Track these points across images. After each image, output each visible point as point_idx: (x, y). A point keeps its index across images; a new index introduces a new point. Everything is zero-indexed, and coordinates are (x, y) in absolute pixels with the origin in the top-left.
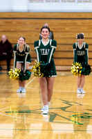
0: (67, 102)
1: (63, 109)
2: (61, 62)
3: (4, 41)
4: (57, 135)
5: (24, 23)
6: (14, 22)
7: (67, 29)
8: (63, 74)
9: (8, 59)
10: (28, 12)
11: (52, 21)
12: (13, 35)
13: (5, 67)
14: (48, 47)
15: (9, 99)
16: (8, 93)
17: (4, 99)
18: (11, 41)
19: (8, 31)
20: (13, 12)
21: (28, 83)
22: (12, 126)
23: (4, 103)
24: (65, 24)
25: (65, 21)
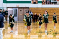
0: (51, 30)
2: (50, 20)
4: (49, 38)
5: (41, 10)
7: (51, 12)
8: (50, 23)
9: (37, 19)
10: (42, 8)
16: (37, 28)
17: (36, 29)
18: (37, 15)
19: (37, 12)
20: (38, 8)
21: (42, 25)
22: (38, 36)
24: (51, 11)
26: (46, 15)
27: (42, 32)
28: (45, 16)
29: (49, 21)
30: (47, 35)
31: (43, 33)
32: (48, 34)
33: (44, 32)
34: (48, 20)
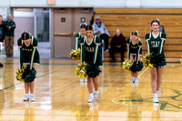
0: (177, 92)
1: (173, 98)
2: (171, 54)
3: (118, 34)
6: (128, 17)
7: (177, 24)
8: (173, 65)
10: (141, 8)
11: (163, 16)
12: (127, 29)
13: (120, 59)
14: (159, 39)
15: (122, 89)
16: (122, 83)
17: (118, 89)
18: (125, 35)
19: (122, 26)
20: (126, 8)
21: (140, 74)
22: (126, 114)
23: (118, 92)
24: (175, 20)
25: (175, 17)
26: (155, 37)
27: (141, 101)
28: (152, 39)
29: (167, 60)
30: (162, 113)
31: (147, 103)
32: (163, 106)
33: (150, 101)
34: (166, 54)
